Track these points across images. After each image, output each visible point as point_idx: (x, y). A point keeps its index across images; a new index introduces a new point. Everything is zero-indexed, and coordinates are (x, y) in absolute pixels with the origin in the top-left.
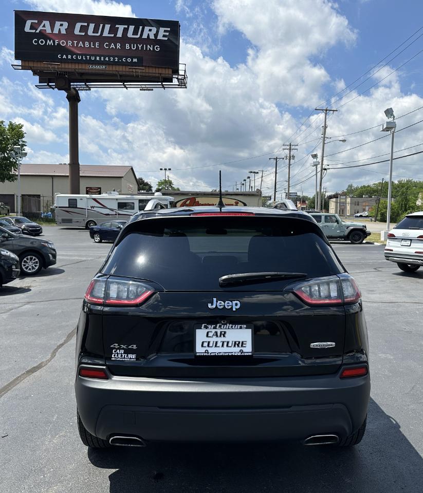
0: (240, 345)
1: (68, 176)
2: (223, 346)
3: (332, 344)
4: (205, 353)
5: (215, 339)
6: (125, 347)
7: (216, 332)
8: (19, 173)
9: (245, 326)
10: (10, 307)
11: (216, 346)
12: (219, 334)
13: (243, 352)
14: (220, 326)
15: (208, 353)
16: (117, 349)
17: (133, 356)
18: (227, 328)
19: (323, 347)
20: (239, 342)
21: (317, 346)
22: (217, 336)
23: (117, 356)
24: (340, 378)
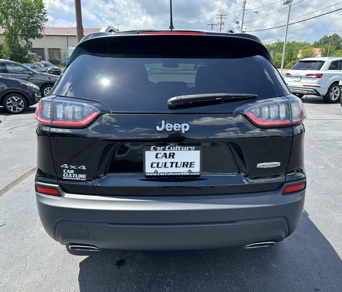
0: (189, 166)
1: (76, 36)
2: (172, 166)
3: (278, 164)
4: (155, 173)
5: (164, 160)
6: (74, 167)
7: (165, 154)
8: (44, 33)
9: (194, 148)
10: (32, 121)
11: (165, 166)
12: (168, 155)
13: (191, 172)
14: (169, 148)
15: (157, 173)
16: (67, 169)
17: (83, 177)
18: (176, 149)
19: (269, 167)
20: (188, 163)
21: (263, 166)
22: (166, 157)
23: (68, 175)
24: (282, 194)
